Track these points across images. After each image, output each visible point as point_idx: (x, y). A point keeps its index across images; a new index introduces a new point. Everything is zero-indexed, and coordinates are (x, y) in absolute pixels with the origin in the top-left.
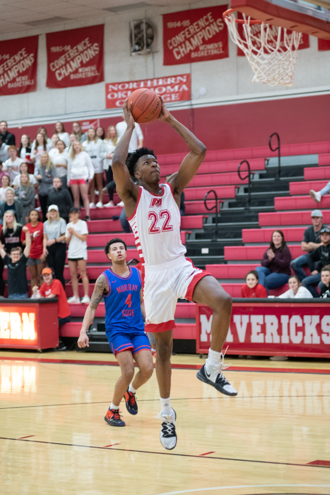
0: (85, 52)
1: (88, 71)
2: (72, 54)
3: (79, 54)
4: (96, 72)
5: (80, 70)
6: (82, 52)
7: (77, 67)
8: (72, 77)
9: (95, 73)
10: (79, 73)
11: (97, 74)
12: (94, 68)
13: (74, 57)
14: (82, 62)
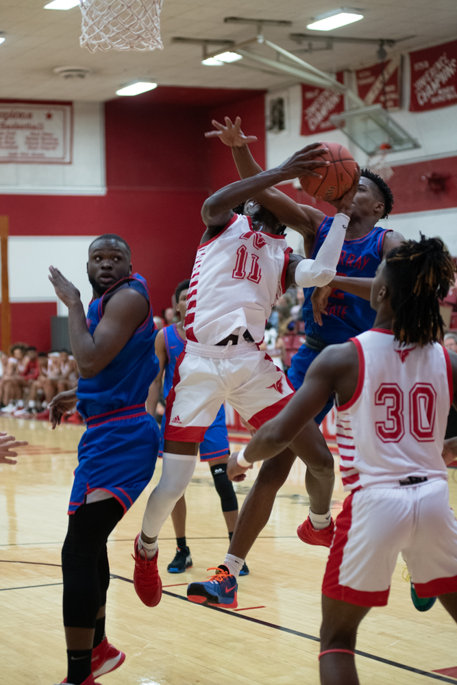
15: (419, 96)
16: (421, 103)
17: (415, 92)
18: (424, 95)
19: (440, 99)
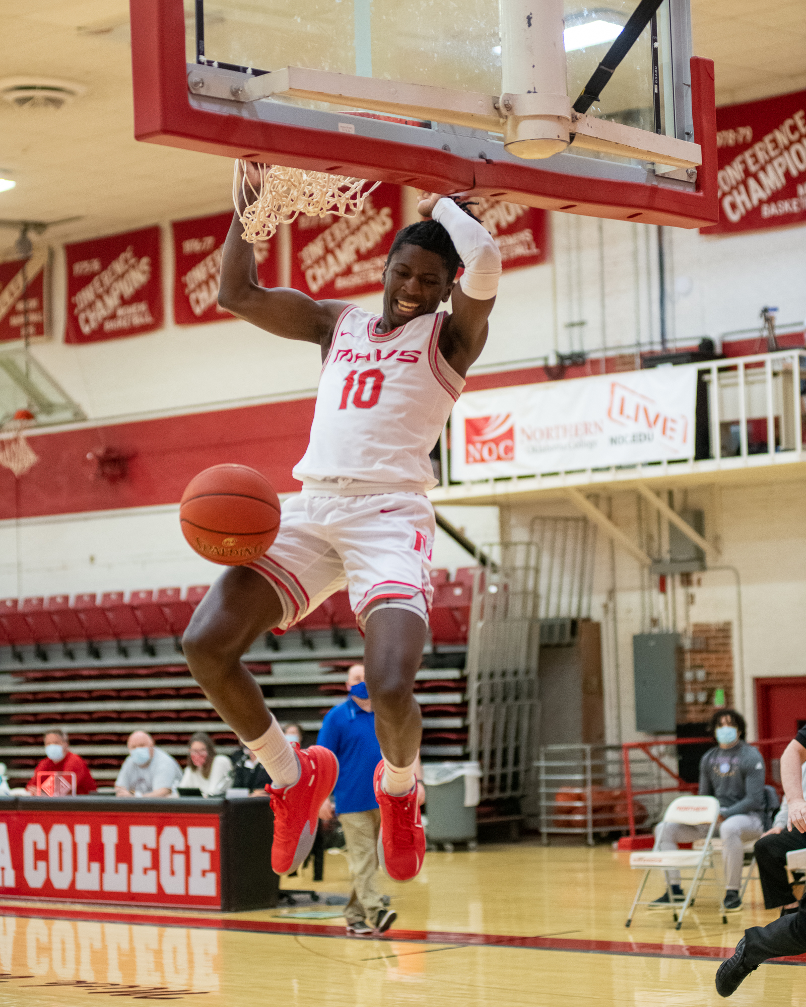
15: (82, 318)
16: (86, 329)
17: (76, 311)
18: (92, 316)
19: (120, 324)
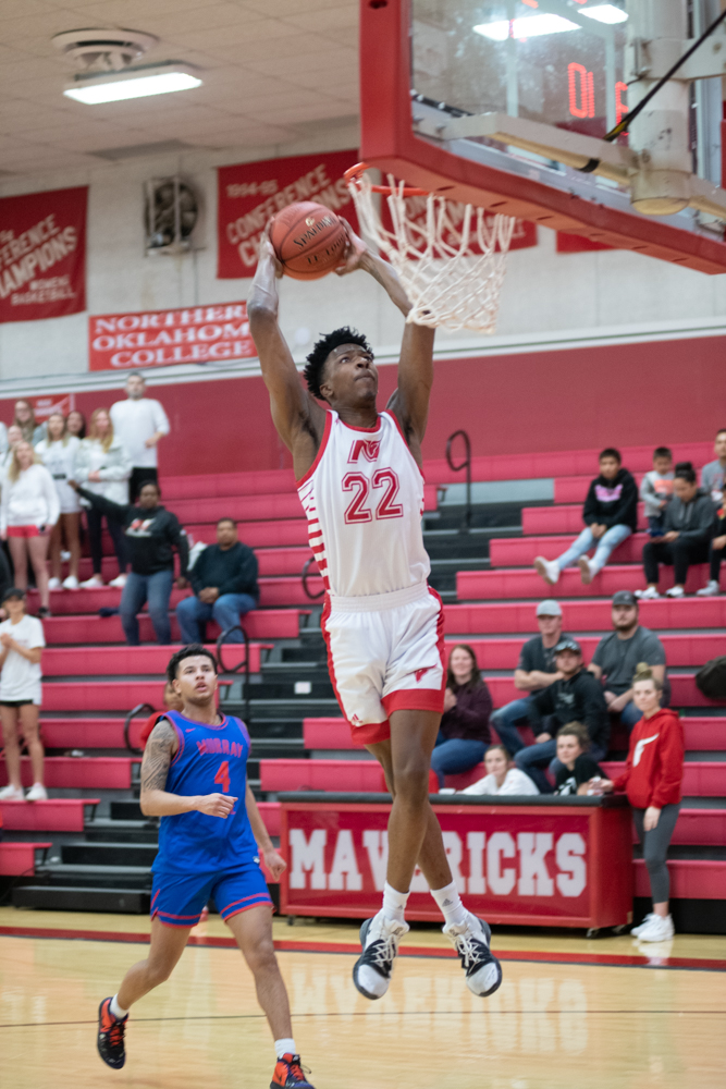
0: (46, 246)
1: (51, 289)
2: (16, 251)
3: (32, 251)
4: (69, 290)
5: (34, 286)
6: (39, 246)
7: (27, 278)
8: (16, 300)
9: (66, 292)
10: (32, 292)
11: (71, 295)
12: (64, 281)
13: (22, 257)
14: (37, 269)
